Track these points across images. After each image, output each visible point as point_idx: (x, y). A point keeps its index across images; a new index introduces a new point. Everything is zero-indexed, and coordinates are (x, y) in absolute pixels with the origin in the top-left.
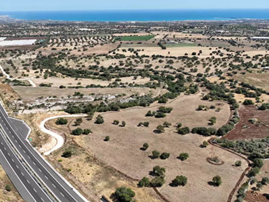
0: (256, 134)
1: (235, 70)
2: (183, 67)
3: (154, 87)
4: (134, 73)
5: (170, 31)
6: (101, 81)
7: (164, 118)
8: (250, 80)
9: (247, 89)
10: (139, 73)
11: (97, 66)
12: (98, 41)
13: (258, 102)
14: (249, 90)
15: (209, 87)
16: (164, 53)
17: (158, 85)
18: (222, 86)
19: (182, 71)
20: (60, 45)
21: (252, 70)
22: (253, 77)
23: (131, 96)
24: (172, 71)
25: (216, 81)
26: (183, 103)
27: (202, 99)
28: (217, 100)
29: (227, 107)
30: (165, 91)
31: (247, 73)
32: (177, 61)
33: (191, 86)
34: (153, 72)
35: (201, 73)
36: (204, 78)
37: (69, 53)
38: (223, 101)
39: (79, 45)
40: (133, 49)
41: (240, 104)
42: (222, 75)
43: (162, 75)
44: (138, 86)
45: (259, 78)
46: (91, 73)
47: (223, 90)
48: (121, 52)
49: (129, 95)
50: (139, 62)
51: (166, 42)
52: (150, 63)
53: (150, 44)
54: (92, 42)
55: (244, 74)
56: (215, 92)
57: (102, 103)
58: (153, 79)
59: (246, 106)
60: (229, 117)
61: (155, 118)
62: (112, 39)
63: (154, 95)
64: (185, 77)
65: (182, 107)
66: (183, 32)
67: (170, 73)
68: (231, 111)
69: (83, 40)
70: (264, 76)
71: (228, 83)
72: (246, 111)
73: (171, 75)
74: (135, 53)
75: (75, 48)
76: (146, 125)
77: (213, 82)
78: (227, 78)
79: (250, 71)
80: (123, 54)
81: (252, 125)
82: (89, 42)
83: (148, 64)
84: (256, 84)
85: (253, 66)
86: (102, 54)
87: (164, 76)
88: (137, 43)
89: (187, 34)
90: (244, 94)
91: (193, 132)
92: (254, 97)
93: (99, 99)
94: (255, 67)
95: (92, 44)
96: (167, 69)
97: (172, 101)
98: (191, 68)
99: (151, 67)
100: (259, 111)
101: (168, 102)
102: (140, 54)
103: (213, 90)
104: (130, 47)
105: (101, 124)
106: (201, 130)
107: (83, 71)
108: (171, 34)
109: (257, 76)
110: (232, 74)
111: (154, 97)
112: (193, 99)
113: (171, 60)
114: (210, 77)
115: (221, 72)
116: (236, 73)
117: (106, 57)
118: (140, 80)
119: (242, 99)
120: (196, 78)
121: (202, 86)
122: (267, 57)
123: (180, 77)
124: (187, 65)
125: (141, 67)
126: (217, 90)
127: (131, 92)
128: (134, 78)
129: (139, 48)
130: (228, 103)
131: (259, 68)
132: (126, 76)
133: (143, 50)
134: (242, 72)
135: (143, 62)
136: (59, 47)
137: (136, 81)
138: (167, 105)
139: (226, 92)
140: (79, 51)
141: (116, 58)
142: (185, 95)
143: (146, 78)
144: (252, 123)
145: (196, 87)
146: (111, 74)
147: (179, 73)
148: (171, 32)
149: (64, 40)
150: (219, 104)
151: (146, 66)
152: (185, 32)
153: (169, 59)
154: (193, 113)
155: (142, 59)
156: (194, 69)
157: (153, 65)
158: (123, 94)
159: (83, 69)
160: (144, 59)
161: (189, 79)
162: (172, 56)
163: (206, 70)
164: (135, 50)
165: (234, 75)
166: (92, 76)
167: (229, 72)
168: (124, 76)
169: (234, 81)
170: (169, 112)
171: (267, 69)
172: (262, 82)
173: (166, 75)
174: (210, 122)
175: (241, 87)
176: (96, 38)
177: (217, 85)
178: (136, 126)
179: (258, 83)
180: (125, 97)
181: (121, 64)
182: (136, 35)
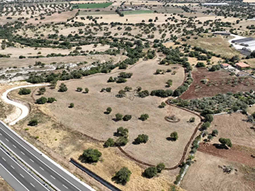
0: (207, 93)
1: (189, 35)
2: (140, 33)
3: (114, 54)
4: (94, 41)
6: (61, 50)
7: (125, 83)
8: (202, 44)
9: (200, 52)
10: (99, 40)
11: (57, 34)
12: (55, 9)
13: (208, 64)
14: (201, 53)
15: (165, 51)
16: (122, 20)
17: (118, 52)
18: (177, 51)
19: (140, 37)
20: (15, 14)
21: (203, 35)
22: (205, 41)
23: (92, 64)
24: (130, 38)
25: (171, 46)
26: (142, 68)
27: (159, 63)
28: (172, 64)
29: (181, 70)
30: (125, 57)
31: (199, 38)
32: (135, 28)
33: (148, 52)
34: (112, 39)
35: (158, 39)
36: (160, 44)
37: (25, 22)
38: (178, 65)
39: (36, 13)
40: (91, 16)
41: (193, 67)
42: (177, 41)
43: (121, 41)
44: (99, 53)
45: (210, 42)
46: (51, 42)
47: (178, 55)
48: (79, 20)
49: (90, 63)
50: (98, 30)
51: (124, 9)
52: (109, 31)
53: (109, 11)
54: (49, 10)
55: (196, 38)
56: (171, 56)
57: (64, 72)
58: (113, 46)
59: (198, 68)
60: (184, 79)
61: (117, 83)
62: (70, 7)
63: (114, 61)
64: (143, 43)
65: (141, 72)
67: (129, 40)
68: (185, 74)
69: (39, 8)
70: (214, 40)
71: (183, 48)
72: (198, 73)
73: (130, 42)
74: (93, 20)
75: (32, 17)
76: (109, 90)
77: (169, 47)
78: (181, 43)
79: (202, 36)
80: (82, 23)
81: (203, 85)
82: (46, 11)
83: (107, 32)
84: (207, 47)
85: (204, 31)
86: (60, 23)
87: (123, 43)
88: (95, 11)
89: (144, 1)
90: (197, 58)
91: (152, 94)
92: (205, 60)
93: (61, 68)
94: (206, 32)
95: (50, 13)
96: (126, 36)
97: (131, 67)
98: (148, 34)
99: (110, 34)
100: (210, 72)
101: (128, 68)
102: (99, 21)
103: (169, 54)
104: (89, 15)
105: (64, 92)
106: (159, 92)
107: (42, 40)
108: (128, 1)
109: (207, 41)
110: (186, 39)
111: (114, 63)
112: (151, 64)
113: (129, 27)
114: (166, 43)
115: (176, 38)
116: (189, 38)
117: (65, 25)
118: (100, 48)
119: (195, 62)
120: (153, 44)
121: (159, 51)
122: (216, 22)
123: (138, 43)
124: (144, 31)
125: (100, 34)
126: (172, 55)
127: (92, 60)
128: (94, 46)
129: (97, 16)
130: (183, 66)
131: (210, 33)
132: (86, 44)
133: (101, 18)
134: (194, 37)
135: (102, 30)
136: (14, 16)
137: (96, 49)
138: (127, 71)
139: (181, 56)
140: (36, 19)
141: (75, 27)
142: (143, 60)
143: (106, 45)
144: (204, 83)
145: (153, 52)
146: (71, 42)
147: (137, 40)
149: (19, 8)
150: (174, 68)
151: (105, 34)
153: (127, 26)
154: (151, 77)
155: (101, 26)
156: (151, 35)
157: (112, 32)
158: (85, 62)
159: (42, 38)
160: (103, 26)
161: (147, 45)
162: (130, 23)
163: (162, 36)
164: (94, 18)
165: (187, 40)
166: (52, 45)
167: (183, 37)
168: (84, 45)
169: (188, 45)
170: (129, 77)
171: (216, 34)
172: (212, 46)
173: (125, 42)
174: (167, 84)
175: (193, 51)
176: (53, 6)
177: (173, 50)
178: (99, 92)
179: (208, 47)
180: (86, 65)
181: (81, 32)
182: (93, 2)
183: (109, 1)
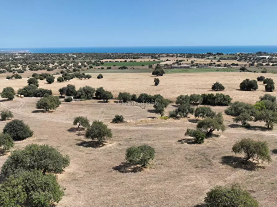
66: (207, 58)
89: (213, 60)
108: (189, 60)
148: (188, 58)
182: (133, 60)
183: (160, 59)
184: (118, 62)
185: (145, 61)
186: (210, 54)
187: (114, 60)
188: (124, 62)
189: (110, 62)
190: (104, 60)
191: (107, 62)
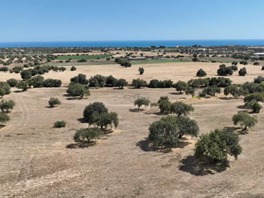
5: (134, 51)
66: (153, 51)
89: (159, 53)
108: (137, 53)
148: (136, 52)
152: (155, 51)
182: (85, 54)
183: (110, 53)
184: (70, 55)
185: (96, 55)
186: (153, 48)
187: (67, 54)
188: (76, 55)
189: (62, 55)
190: (56, 54)
191: (59, 55)
